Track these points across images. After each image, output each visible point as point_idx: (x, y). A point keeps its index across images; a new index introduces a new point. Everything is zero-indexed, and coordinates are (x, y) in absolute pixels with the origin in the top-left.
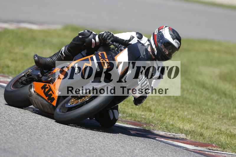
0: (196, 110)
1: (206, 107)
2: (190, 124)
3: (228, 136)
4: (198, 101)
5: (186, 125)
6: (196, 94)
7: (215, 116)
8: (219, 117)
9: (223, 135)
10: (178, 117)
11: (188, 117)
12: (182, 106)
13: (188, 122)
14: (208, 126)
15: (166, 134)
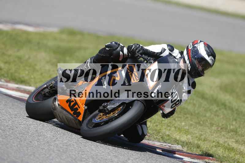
0: (194, 121)
1: (205, 118)
2: (187, 136)
3: (226, 149)
4: (197, 112)
5: (183, 136)
6: (194, 105)
7: (213, 128)
8: (218, 129)
9: (221, 147)
10: (175, 127)
11: (185, 128)
12: (180, 116)
13: (185, 133)
14: (205, 138)
15: (161, 144)
